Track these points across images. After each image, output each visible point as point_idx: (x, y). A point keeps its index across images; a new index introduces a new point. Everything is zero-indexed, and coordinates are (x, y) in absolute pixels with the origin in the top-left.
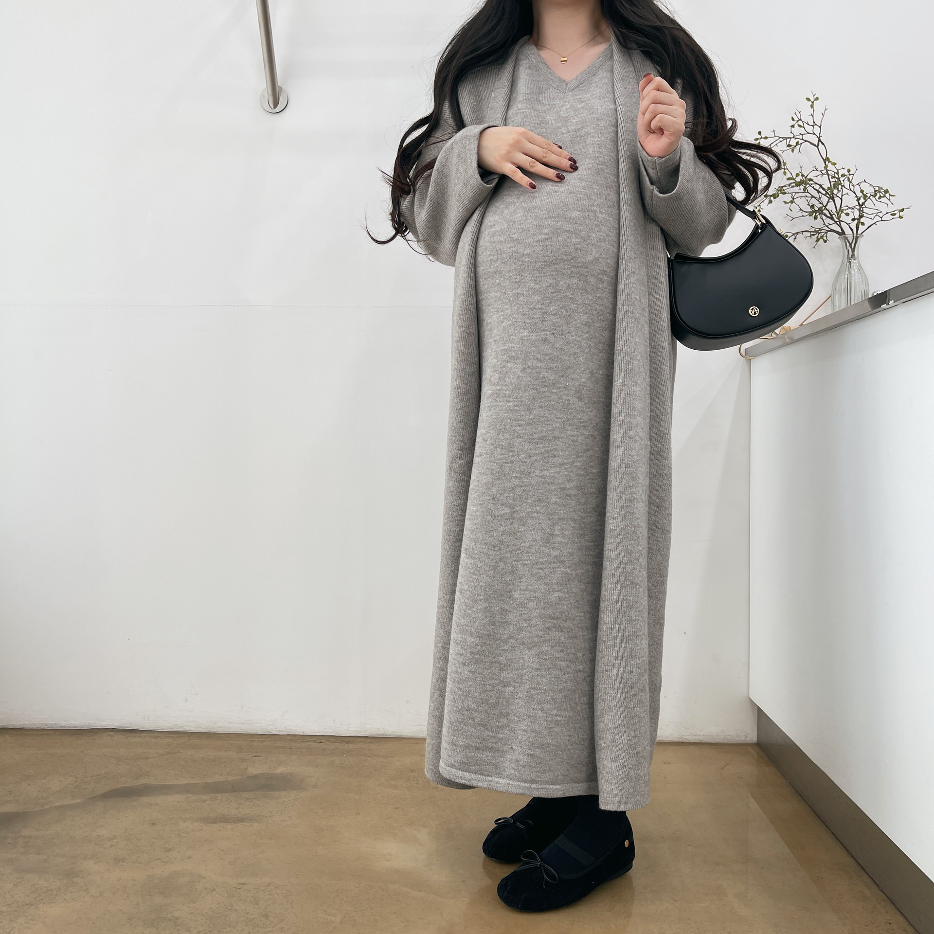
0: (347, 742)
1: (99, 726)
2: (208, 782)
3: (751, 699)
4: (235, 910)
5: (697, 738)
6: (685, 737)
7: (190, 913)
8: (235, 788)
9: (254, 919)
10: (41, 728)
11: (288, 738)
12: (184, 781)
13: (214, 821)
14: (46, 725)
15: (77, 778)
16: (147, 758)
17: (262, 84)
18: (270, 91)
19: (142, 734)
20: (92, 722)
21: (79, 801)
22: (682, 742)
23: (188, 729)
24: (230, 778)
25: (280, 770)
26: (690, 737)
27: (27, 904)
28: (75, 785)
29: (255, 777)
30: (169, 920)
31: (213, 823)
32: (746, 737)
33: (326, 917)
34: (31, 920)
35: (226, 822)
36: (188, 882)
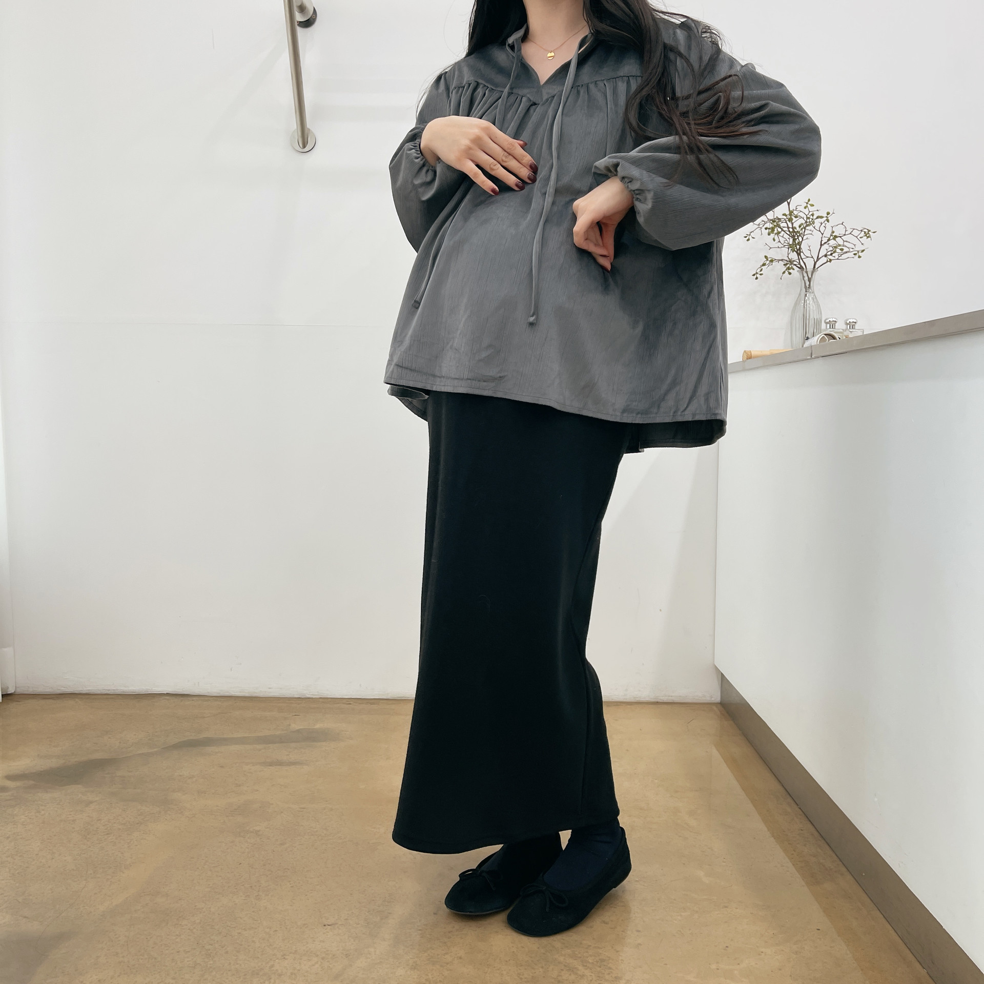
0: (371, 704)
1: (156, 691)
2: (259, 735)
3: (715, 666)
4: (301, 825)
5: (670, 698)
6: (659, 698)
7: (267, 828)
8: (283, 740)
9: (317, 831)
10: (106, 693)
11: (321, 700)
13: (271, 764)
14: (109, 690)
15: (148, 732)
16: (204, 717)
17: (294, 125)
18: (300, 133)
19: (194, 698)
20: (149, 688)
21: (155, 750)
22: (658, 702)
23: (233, 694)
24: (278, 732)
25: (318, 726)
26: (664, 698)
27: (138, 823)
28: (149, 738)
29: (298, 731)
30: (252, 832)
31: (271, 766)
32: (712, 697)
33: (373, 829)
34: (144, 833)
35: (280, 765)
36: (260, 807)
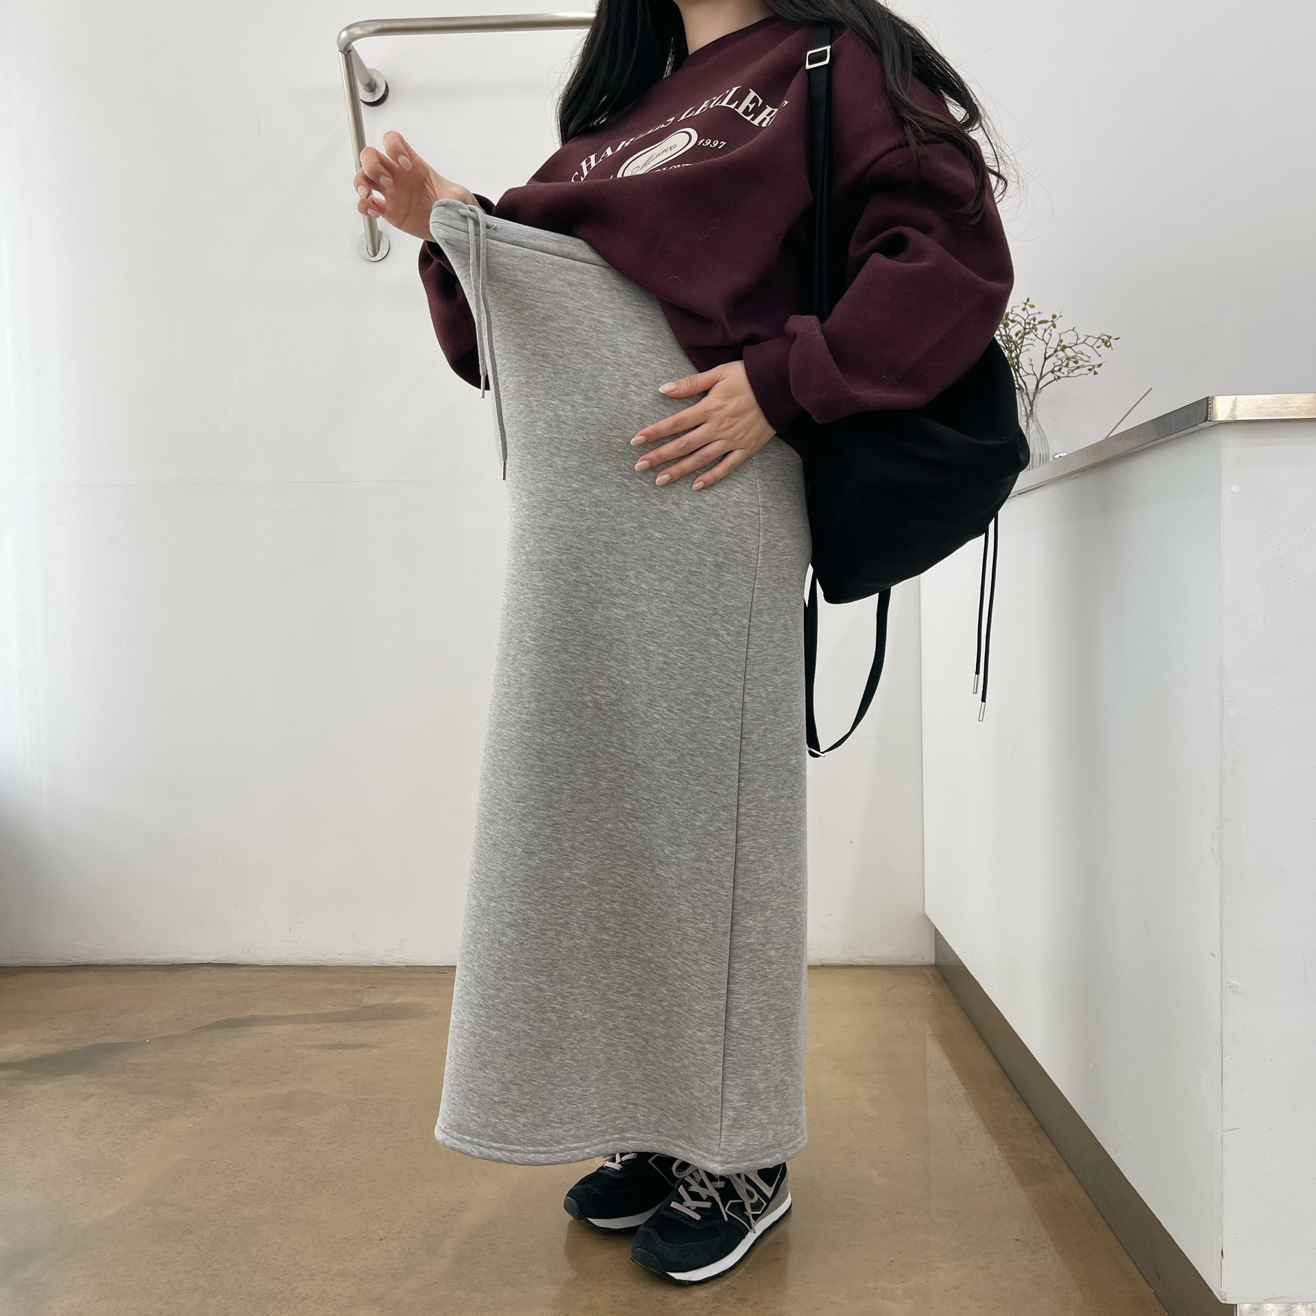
1: (194, 961)
2: (321, 1012)
3: (927, 916)
4: (359, 1120)
5: (868, 959)
6: (853, 960)
7: (314, 1124)
8: (350, 1018)
11: (407, 969)
12: (291, 1012)
13: (330, 1047)
14: (133, 960)
15: (177, 1011)
17: (361, 228)
18: (369, 238)
19: (242, 969)
20: (184, 956)
21: (184, 1031)
22: (851, 965)
23: (292, 962)
24: (345, 1009)
25: (399, 1000)
26: (859, 959)
27: (147, 1120)
28: (177, 1017)
29: (371, 1007)
30: (293, 1129)
31: (329, 1049)
32: (923, 958)
34: (153, 1132)
35: (342, 1048)
36: (309, 1098)
